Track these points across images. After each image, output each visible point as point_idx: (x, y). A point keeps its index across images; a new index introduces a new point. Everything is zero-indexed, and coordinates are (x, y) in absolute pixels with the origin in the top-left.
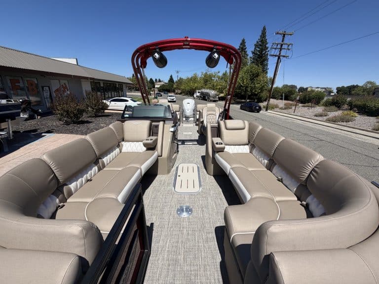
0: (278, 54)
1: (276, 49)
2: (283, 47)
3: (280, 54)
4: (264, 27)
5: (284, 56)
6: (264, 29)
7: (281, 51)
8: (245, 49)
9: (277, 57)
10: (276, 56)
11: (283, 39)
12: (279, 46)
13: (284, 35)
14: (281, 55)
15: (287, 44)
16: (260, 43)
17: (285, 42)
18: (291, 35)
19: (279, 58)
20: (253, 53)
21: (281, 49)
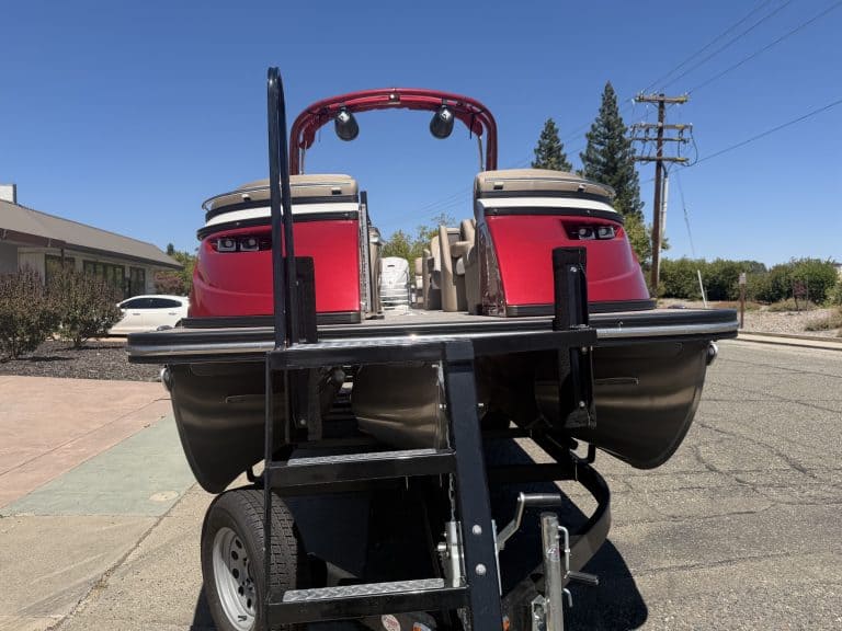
0: (654, 154)
1: (644, 140)
2: (664, 136)
3: (660, 154)
4: (608, 85)
5: (675, 160)
6: (609, 91)
7: (660, 144)
8: (560, 148)
9: (654, 164)
10: (649, 159)
11: (661, 113)
12: (653, 134)
13: (662, 103)
14: (664, 156)
15: (674, 127)
16: (602, 130)
17: (666, 122)
18: (682, 102)
19: (659, 165)
20: (586, 158)
21: (660, 142)
